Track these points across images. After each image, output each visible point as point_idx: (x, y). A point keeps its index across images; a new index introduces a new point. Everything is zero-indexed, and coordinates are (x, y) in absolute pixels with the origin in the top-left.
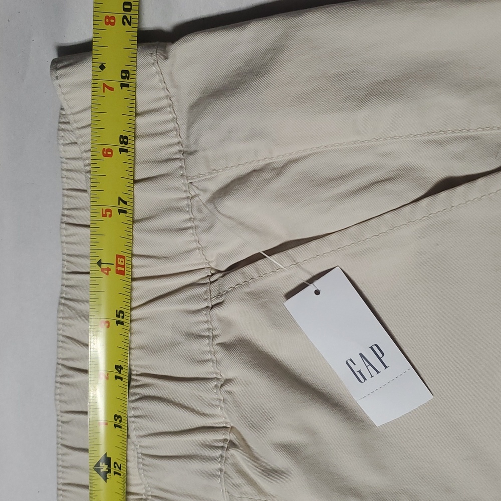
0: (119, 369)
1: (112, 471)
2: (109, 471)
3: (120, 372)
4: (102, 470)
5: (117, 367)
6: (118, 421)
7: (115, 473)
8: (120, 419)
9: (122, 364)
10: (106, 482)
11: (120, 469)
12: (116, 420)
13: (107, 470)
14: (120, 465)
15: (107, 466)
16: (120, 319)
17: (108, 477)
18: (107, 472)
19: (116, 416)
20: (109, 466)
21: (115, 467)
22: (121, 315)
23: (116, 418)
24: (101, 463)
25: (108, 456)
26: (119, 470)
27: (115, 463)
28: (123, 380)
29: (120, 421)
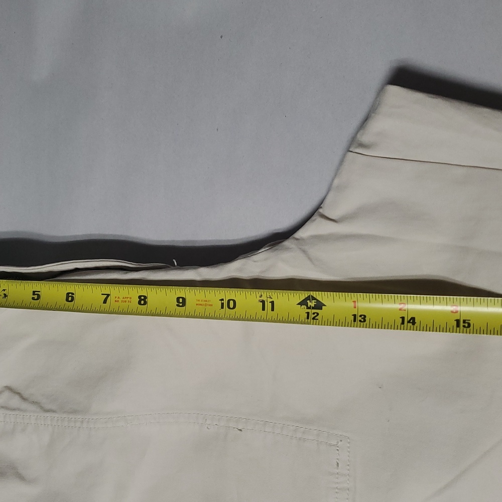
0: (411, 321)
1: (309, 311)
2: (308, 308)
3: (409, 322)
4: (308, 301)
5: (413, 319)
6: (360, 318)
7: (308, 313)
8: (362, 320)
9: (417, 324)
10: (298, 304)
11: (314, 319)
12: (361, 316)
13: (309, 306)
14: (317, 319)
15: (313, 306)
16: (462, 324)
17: (303, 306)
18: (307, 306)
19: (365, 316)
20: (313, 308)
21: (314, 314)
22: (466, 325)
23: (363, 317)
24: (315, 301)
25: (323, 307)
26: (312, 318)
27: (318, 314)
28: (402, 326)
29: (360, 321)
